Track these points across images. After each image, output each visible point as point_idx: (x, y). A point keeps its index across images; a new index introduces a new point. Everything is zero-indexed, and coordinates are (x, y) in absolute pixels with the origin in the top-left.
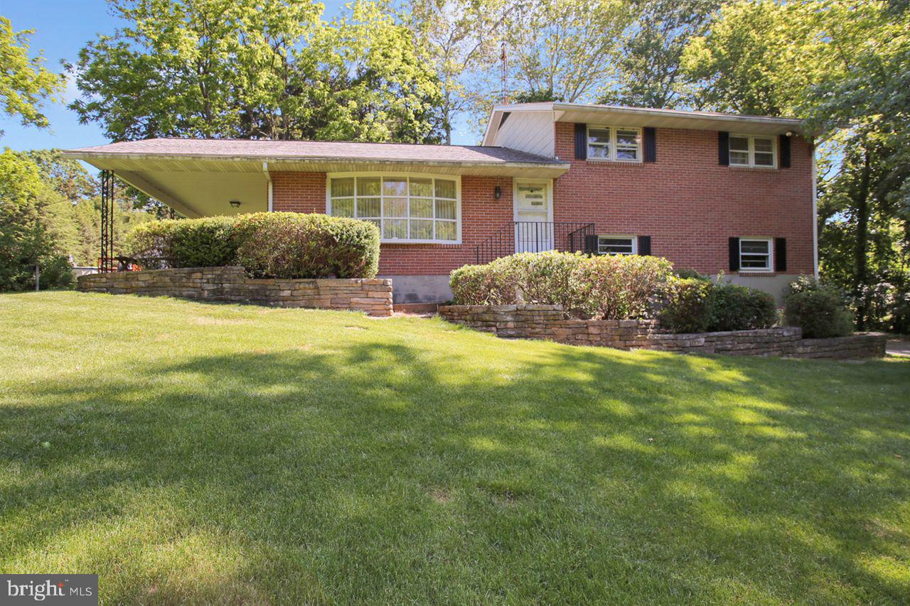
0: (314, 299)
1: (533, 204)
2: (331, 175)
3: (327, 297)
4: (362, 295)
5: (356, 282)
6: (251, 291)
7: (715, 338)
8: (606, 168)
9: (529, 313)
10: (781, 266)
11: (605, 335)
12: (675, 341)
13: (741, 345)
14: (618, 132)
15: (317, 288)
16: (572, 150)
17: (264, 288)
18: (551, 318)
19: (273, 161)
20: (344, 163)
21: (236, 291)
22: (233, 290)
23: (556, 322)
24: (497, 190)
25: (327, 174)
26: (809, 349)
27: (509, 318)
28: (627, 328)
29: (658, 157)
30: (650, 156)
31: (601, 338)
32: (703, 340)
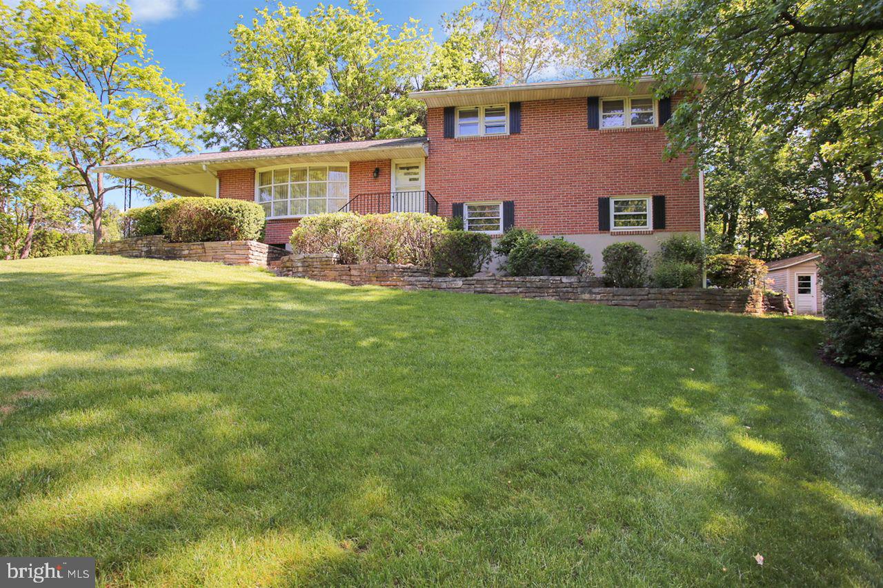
0: (202, 256)
1: (410, 180)
2: (259, 170)
3: (210, 253)
4: (232, 253)
5: (228, 243)
6: (166, 251)
7: (475, 282)
8: (472, 143)
9: (311, 260)
10: (660, 224)
11: (364, 277)
12: (430, 283)
13: (505, 289)
14: (486, 110)
15: (204, 248)
16: (442, 131)
17: (174, 249)
18: (325, 263)
19: (209, 163)
20: (270, 160)
21: (158, 251)
22: (156, 250)
23: (328, 266)
24: (377, 171)
25: (256, 169)
26: (598, 297)
27: (299, 264)
28: (383, 271)
29: (524, 128)
30: (515, 129)
31: (361, 279)
32: (461, 283)
